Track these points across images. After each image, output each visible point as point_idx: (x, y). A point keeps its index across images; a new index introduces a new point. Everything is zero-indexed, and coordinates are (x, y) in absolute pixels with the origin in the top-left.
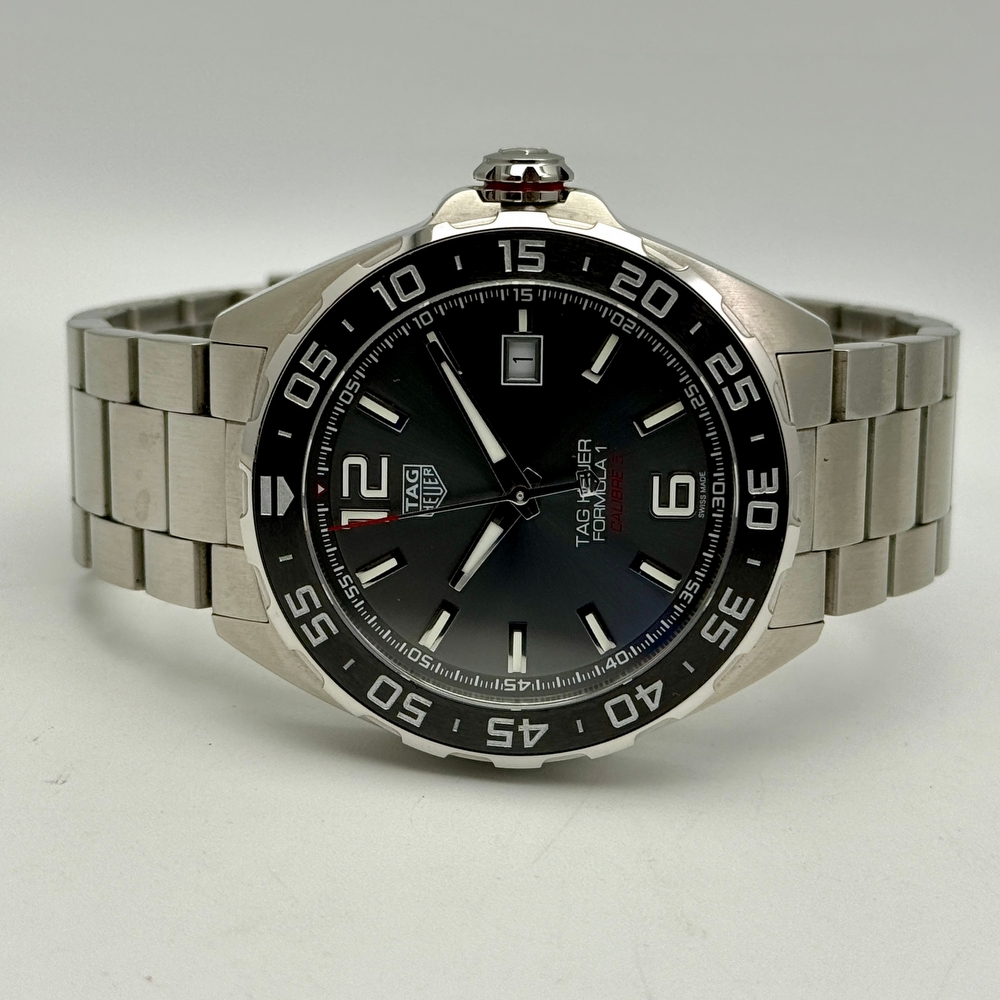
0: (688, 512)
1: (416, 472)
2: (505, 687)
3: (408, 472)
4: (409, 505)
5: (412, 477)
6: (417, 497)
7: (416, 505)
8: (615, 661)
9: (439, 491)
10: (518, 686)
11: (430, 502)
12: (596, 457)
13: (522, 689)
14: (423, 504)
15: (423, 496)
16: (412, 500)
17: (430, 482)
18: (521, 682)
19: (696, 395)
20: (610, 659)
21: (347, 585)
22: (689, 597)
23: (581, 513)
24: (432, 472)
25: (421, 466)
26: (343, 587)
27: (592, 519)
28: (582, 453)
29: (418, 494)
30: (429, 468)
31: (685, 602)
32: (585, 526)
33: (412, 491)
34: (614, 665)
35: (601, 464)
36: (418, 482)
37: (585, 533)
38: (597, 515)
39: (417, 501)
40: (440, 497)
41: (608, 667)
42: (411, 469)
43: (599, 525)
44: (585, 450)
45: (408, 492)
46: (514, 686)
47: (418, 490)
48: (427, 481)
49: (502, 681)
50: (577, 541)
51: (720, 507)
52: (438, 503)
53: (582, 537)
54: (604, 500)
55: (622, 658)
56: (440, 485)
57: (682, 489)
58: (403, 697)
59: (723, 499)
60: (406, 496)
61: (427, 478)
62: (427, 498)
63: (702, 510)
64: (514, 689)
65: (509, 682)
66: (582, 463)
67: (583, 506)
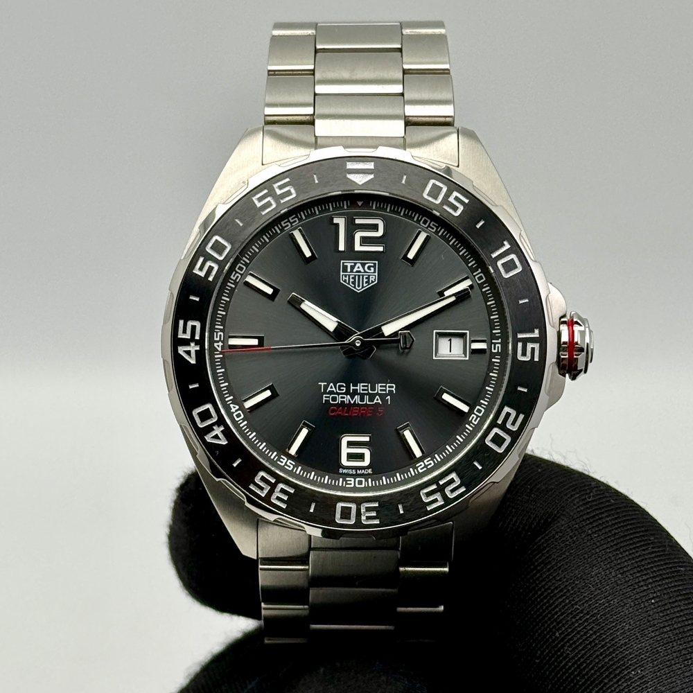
0: (344, 462)
1: (372, 271)
2: (217, 332)
3: (372, 265)
4: (349, 265)
5: (369, 268)
6: (355, 271)
7: (349, 270)
8: (236, 411)
9: (359, 286)
10: (218, 342)
11: (351, 280)
12: (383, 397)
13: (216, 345)
14: (349, 276)
15: (355, 275)
16: (352, 268)
17: (365, 280)
18: (220, 344)
19: (426, 466)
20: (237, 407)
21: (291, 221)
22: (282, 462)
23: (343, 386)
24: (372, 282)
25: (376, 274)
26: (290, 219)
27: (338, 394)
28: (385, 386)
29: (357, 272)
30: (375, 280)
31: (278, 460)
32: (334, 389)
33: (359, 268)
34: (233, 410)
35: (378, 400)
36: (365, 272)
37: (329, 389)
38: (342, 398)
39: (352, 271)
40: (355, 287)
41: (232, 406)
42: (374, 267)
43: (334, 399)
44: (388, 389)
45: (359, 265)
46: (218, 339)
47: (360, 272)
48: (366, 278)
49: (221, 330)
50: (323, 384)
51: (346, 484)
52: (351, 286)
53: (326, 387)
54: (352, 402)
55: (238, 416)
56: (363, 287)
57: (361, 457)
58: (216, 261)
59: (352, 486)
60: (355, 264)
61: (368, 278)
62: (354, 278)
63: (345, 471)
64: (215, 339)
65: (220, 335)
66: (379, 387)
67: (348, 388)
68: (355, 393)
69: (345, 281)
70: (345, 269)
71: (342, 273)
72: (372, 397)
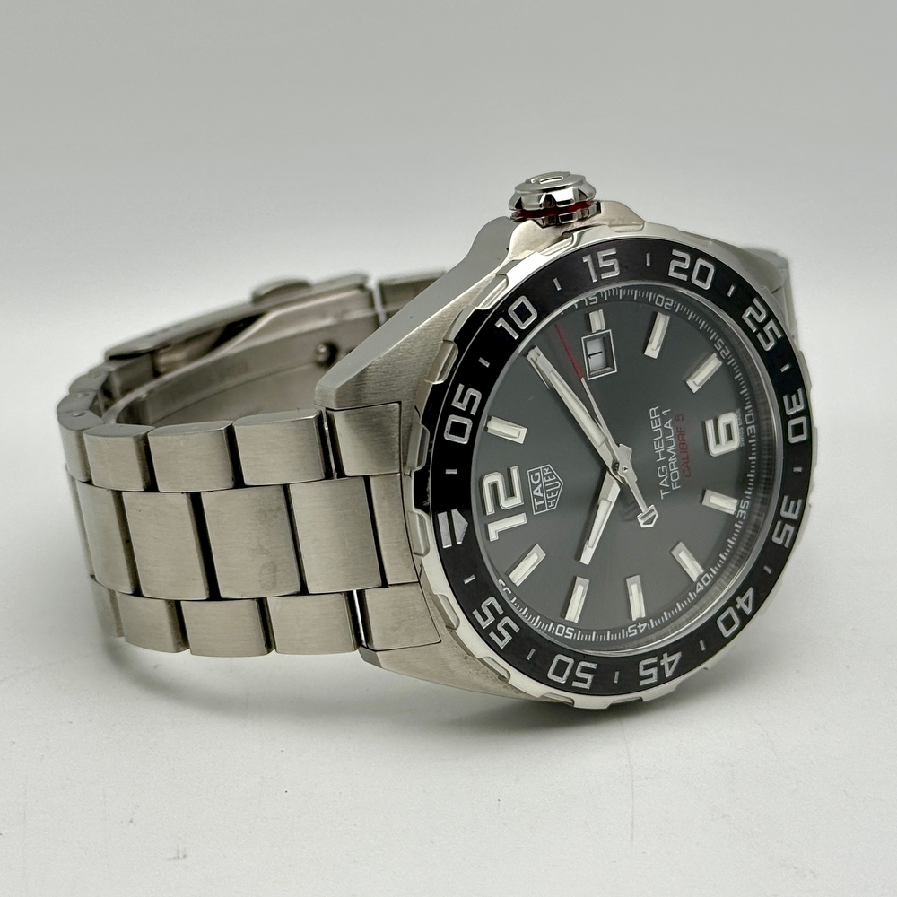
0: (736, 444)
1: (538, 474)
2: (629, 634)
3: (532, 476)
5: (536, 479)
6: (542, 495)
7: (542, 502)
8: (702, 584)
9: (557, 485)
10: (638, 631)
11: (552, 496)
12: (664, 420)
13: (641, 631)
14: (548, 500)
15: (546, 493)
16: (539, 499)
18: (640, 626)
19: (723, 348)
20: (697, 584)
22: (743, 514)
23: (661, 470)
24: (550, 470)
25: (541, 468)
27: (669, 472)
28: (654, 420)
29: (542, 492)
30: (546, 468)
31: (741, 519)
32: (665, 479)
33: (537, 492)
34: (702, 587)
35: (668, 425)
36: (541, 482)
37: (666, 485)
38: (672, 467)
39: (542, 499)
40: (559, 489)
41: (698, 591)
42: (533, 473)
43: (675, 476)
44: (655, 417)
45: (535, 493)
46: (635, 630)
47: (542, 488)
48: (547, 478)
49: (626, 630)
50: (662, 494)
51: (753, 434)
52: (558, 494)
53: (665, 489)
54: (675, 454)
55: (706, 580)
56: (557, 480)
57: (728, 427)
58: (575, 667)
59: (754, 426)
60: (534, 496)
61: (546, 476)
62: (549, 493)
63: (742, 440)
64: (635, 634)
65: (632, 629)
66: (655, 428)
67: (662, 463)
68: (665, 454)
69: (554, 503)
70: (541, 507)
71: (547, 510)
72: (667, 432)
